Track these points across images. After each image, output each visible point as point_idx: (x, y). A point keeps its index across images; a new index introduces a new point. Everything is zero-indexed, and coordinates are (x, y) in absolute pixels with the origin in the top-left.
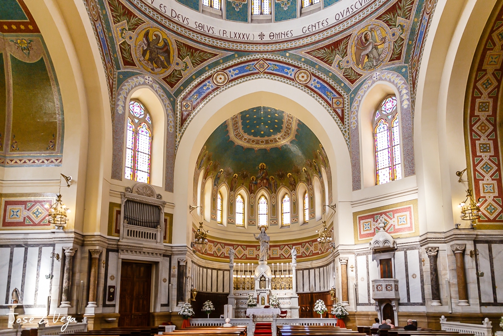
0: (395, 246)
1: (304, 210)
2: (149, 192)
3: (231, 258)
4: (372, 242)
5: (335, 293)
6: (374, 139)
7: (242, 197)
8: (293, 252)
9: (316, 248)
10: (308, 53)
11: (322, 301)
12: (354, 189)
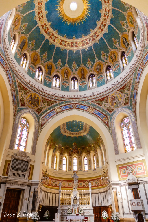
0: (138, 182)
1: (94, 163)
2: (24, 155)
3: (60, 187)
4: (127, 180)
5: (112, 207)
6: (122, 133)
7: (66, 157)
8: (90, 184)
9: (100, 182)
10: (92, 102)
11: (105, 211)
12: (116, 154)
